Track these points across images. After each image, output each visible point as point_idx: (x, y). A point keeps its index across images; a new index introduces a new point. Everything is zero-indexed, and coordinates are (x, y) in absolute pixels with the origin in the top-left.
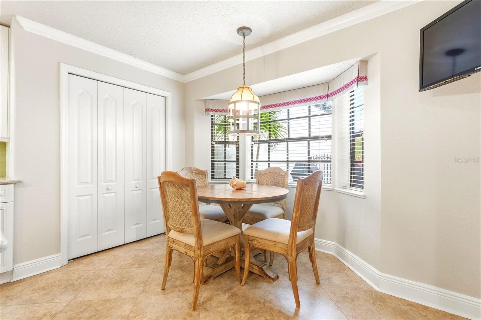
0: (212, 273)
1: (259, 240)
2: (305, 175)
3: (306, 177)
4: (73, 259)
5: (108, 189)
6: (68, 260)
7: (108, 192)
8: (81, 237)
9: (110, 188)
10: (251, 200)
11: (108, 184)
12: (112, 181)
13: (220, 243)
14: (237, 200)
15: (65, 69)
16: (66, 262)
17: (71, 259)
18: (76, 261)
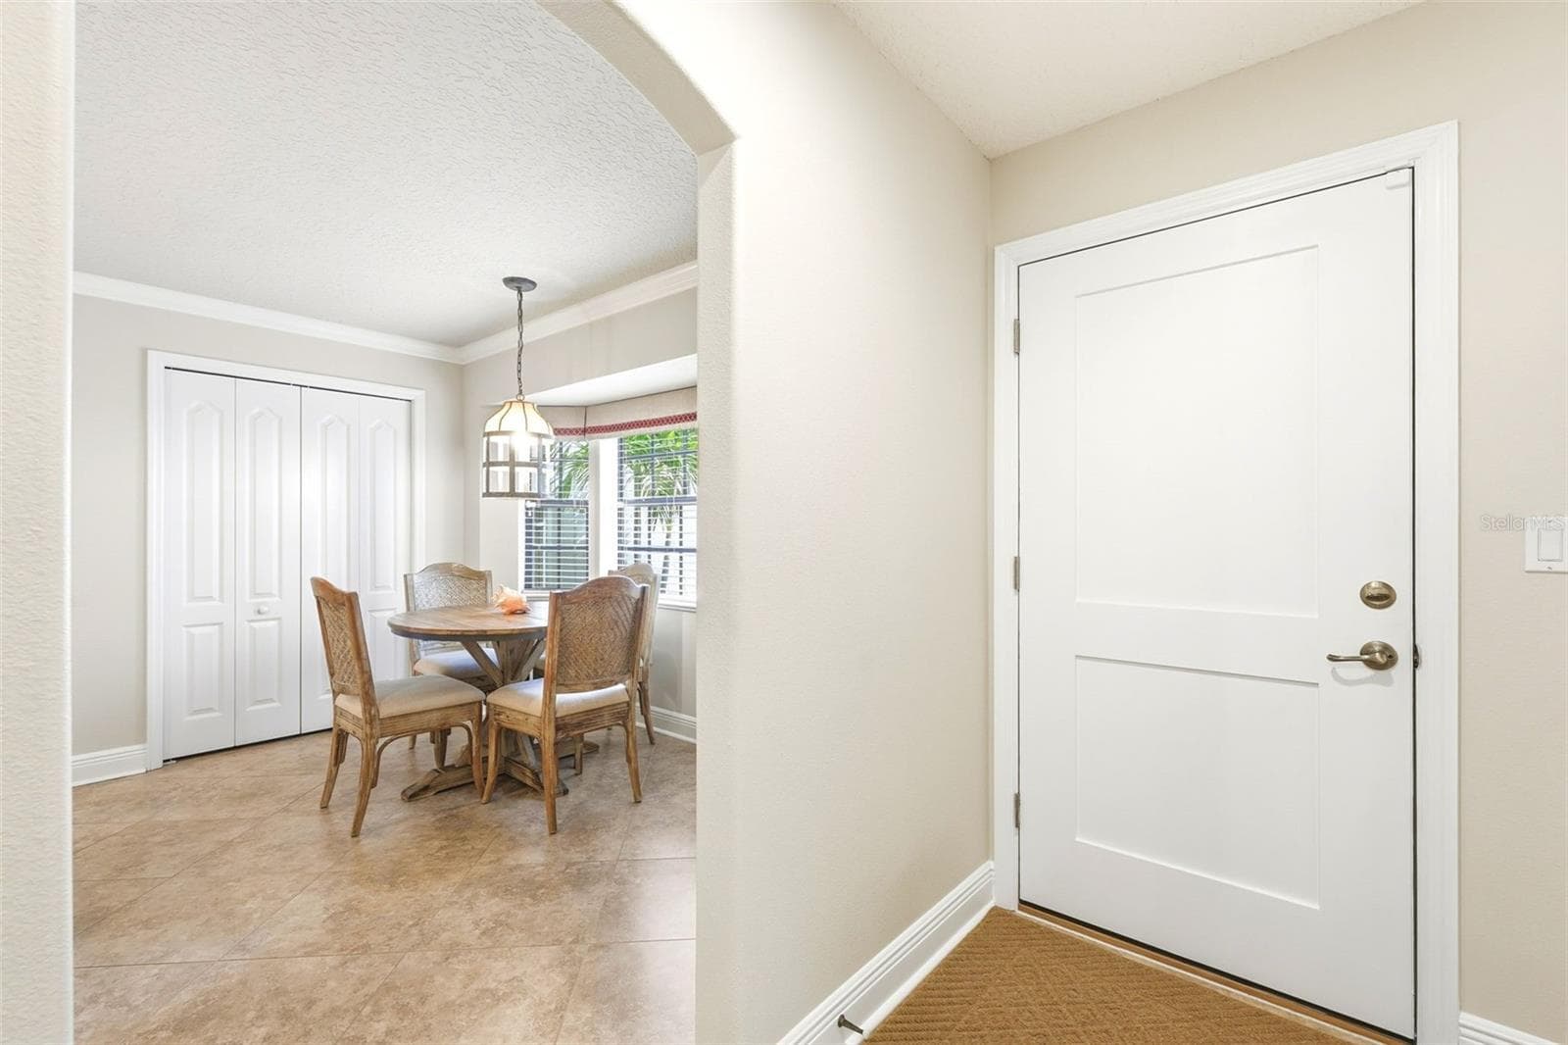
0: (432, 781)
1: (508, 713)
2: (580, 581)
3: (581, 584)
4: (178, 759)
5: (259, 612)
6: (164, 761)
7: (259, 617)
8: (197, 712)
9: (265, 609)
10: (489, 633)
11: (260, 600)
12: (270, 595)
13: (428, 716)
14: (458, 633)
15: (156, 361)
16: (160, 764)
17: (173, 759)
18: (181, 762)
